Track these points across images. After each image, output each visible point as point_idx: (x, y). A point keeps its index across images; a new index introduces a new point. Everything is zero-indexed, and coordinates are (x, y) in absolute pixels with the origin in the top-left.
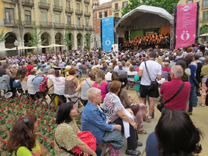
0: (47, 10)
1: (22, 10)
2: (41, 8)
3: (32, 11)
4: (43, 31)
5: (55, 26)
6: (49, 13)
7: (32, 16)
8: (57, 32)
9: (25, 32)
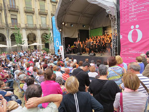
0: (33, 13)
1: (9, 15)
2: (26, 12)
3: (18, 15)
4: (29, 32)
5: (40, 27)
6: (34, 17)
7: (18, 19)
8: (43, 32)
9: (11, 32)
